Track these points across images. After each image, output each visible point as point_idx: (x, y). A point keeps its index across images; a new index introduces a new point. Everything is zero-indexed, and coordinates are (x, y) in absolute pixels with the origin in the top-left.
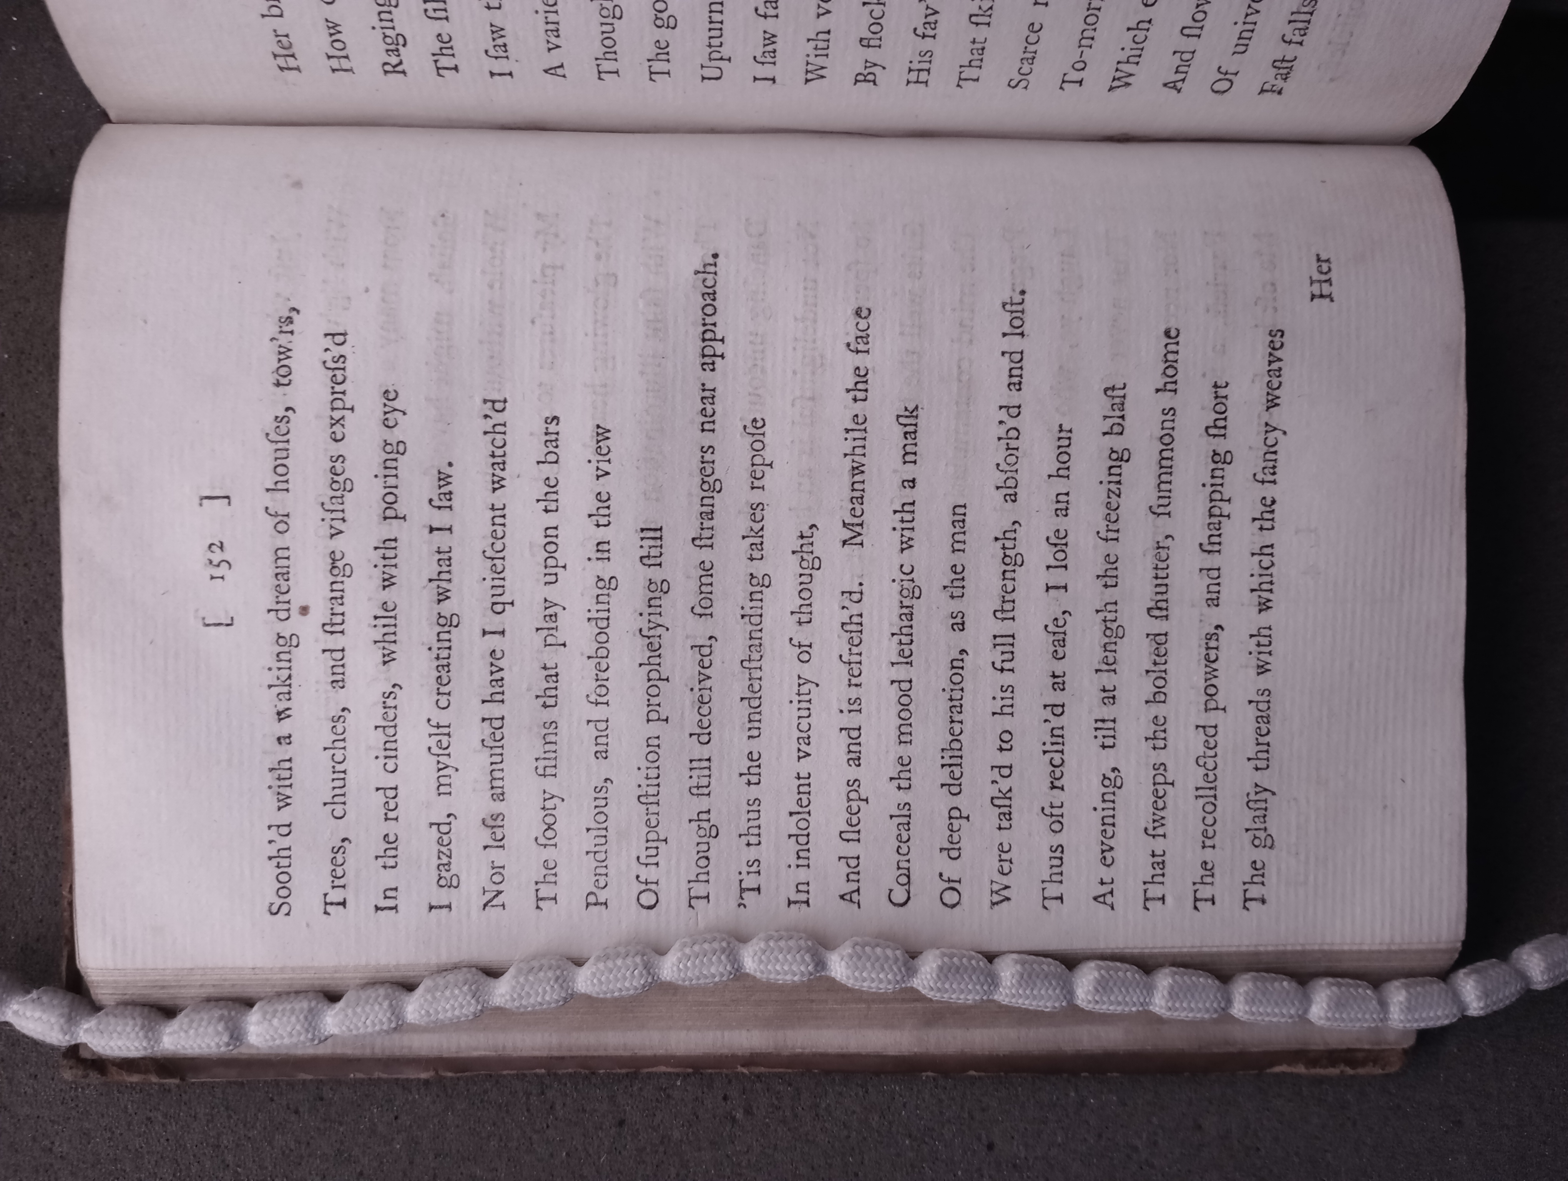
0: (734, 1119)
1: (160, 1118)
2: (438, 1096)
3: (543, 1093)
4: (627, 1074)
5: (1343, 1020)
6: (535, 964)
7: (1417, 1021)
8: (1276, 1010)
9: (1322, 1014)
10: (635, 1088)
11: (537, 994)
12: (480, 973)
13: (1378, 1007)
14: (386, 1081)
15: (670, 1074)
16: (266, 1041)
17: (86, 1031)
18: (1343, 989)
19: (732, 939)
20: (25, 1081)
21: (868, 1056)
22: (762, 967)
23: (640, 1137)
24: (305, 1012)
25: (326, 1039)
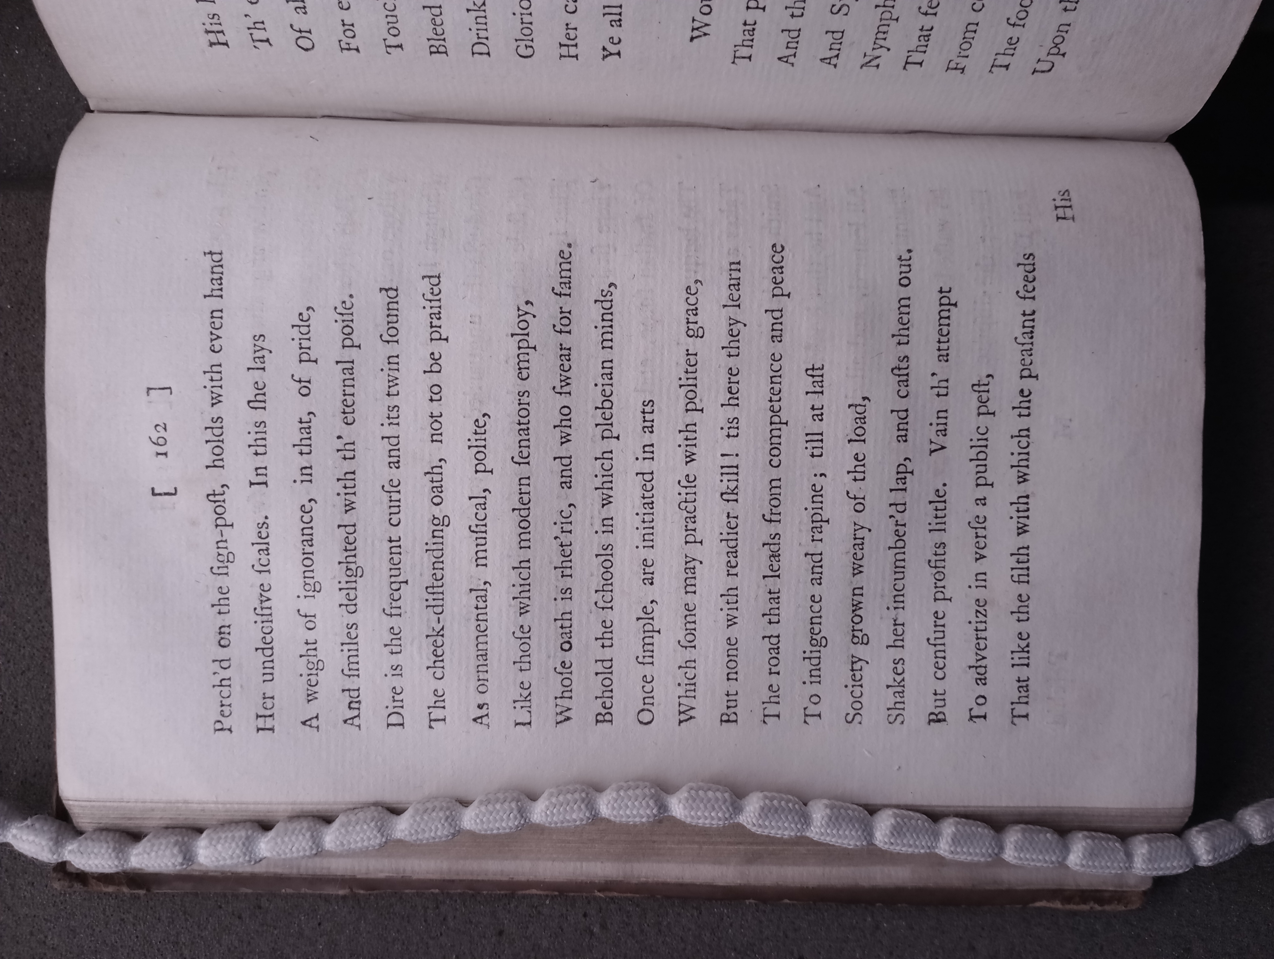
0: (592, 934)
1: (131, 920)
2: (353, 908)
3: (437, 907)
4: (506, 895)
5: (1095, 867)
6: (429, 805)
7: (1156, 869)
8: (1040, 857)
9: (1078, 862)
10: (512, 905)
11: (431, 831)
12: (385, 811)
13: (1124, 858)
14: (311, 895)
15: (540, 895)
16: (212, 862)
17: (70, 852)
18: (1096, 841)
19: (591, 790)
20: (24, 887)
21: (701, 886)
22: (615, 813)
23: (515, 945)
24: (243, 839)
25: (260, 861)
